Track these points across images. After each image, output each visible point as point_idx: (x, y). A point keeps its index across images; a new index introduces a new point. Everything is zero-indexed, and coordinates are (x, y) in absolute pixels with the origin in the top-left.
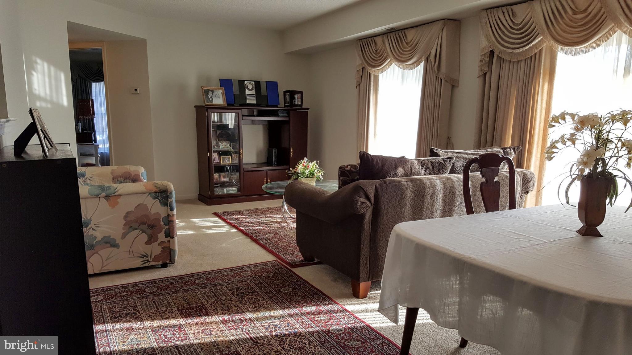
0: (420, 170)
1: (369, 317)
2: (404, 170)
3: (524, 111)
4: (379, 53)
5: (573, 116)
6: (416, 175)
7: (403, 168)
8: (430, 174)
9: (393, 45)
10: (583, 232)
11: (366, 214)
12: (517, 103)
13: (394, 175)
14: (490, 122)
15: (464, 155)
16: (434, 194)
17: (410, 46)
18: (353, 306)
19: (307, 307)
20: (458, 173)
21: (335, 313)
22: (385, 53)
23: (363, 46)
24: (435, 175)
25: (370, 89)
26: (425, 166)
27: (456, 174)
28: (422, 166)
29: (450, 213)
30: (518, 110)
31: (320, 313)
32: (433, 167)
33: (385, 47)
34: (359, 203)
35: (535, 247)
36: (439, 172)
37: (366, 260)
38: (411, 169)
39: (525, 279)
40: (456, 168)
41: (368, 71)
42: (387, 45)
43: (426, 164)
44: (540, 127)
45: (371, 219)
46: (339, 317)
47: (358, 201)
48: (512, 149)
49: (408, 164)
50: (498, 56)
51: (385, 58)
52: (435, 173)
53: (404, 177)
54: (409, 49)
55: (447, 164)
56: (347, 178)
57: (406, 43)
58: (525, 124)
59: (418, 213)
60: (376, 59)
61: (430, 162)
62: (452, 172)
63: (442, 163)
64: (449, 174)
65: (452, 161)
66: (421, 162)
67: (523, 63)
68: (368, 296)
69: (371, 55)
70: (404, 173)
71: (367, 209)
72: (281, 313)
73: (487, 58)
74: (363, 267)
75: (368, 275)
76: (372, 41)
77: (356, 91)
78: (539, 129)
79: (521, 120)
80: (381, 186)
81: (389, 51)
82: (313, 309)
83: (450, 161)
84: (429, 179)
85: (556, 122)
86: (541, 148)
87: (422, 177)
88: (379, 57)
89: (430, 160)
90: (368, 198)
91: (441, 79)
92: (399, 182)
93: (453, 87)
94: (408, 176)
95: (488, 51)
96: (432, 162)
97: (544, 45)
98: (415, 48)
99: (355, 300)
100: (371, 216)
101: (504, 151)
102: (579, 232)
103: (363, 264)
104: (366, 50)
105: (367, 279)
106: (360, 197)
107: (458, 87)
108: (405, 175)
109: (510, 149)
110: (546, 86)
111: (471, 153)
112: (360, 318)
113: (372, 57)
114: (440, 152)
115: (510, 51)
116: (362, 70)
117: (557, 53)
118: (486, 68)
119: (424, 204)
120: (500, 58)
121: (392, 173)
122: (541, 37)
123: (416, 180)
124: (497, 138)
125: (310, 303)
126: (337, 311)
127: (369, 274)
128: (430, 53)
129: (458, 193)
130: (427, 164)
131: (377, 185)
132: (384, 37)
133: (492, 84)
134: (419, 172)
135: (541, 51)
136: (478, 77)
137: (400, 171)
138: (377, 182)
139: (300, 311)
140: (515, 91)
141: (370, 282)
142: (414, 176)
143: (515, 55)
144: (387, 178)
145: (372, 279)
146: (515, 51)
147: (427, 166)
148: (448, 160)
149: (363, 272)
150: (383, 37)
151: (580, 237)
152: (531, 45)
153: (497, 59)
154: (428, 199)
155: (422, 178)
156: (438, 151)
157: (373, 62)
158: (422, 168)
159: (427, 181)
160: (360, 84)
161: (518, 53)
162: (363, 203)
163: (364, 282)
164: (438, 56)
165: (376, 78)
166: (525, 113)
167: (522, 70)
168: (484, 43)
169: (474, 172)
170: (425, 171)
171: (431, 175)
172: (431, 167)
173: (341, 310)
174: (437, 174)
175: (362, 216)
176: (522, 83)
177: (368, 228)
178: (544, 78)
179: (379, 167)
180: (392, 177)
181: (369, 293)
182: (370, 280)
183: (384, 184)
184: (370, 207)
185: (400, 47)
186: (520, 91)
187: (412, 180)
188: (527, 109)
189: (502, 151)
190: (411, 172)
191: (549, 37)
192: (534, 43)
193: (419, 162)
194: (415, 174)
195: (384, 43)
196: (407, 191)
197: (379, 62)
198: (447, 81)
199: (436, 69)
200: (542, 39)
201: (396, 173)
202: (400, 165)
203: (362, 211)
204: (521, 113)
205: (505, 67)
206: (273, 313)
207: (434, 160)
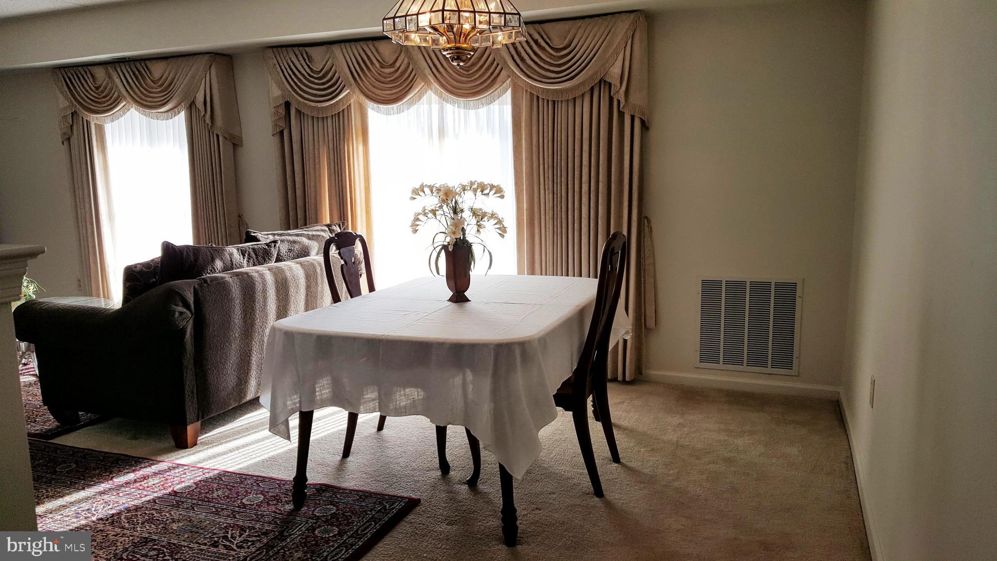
0: (242, 261)
1: (217, 463)
2: (224, 263)
3: (340, 179)
4: (103, 92)
5: (431, 188)
6: (239, 268)
7: (222, 259)
8: (254, 265)
9: (128, 82)
10: (455, 299)
11: (187, 327)
12: (329, 168)
13: (211, 271)
14: (299, 192)
15: (287, 237)
16: (266, 290)
17: (160, 86)
18: (186, 458)
19: (118, 477)
20: (284, 260)
21: (168, 471)
22: (115, 92)
23: (69, 79)
24: (260, 265)
25: (92, 146)
26: (246, 255)
27: (282, 261)
28: (244, 256)
29: (286, 311)
30: (333, 177)
31: (145, 478)
32: (256, 255)
33: (113, 82)
34: (177, 314)
35: (427, 317)
36: (264, 261)
37: (193, 393)
38: (231, 261)
39: (441, 341)
40: (282, 254)
41: (83, 118)
42: (118, 81)
43: (247, 252)
44: (360, 197)
45: (193, 334)
46: (177, 475)
47: (174, 311)
48: (337, 226)
49: (226, 254)
50: (296, 109)
51: (116, 100)
52: (260, 264)
53: (224, 271)
54: (158, 90)
55: (272, 249)
56: (139, 283)
57: (152, 81)
58: (344, 195)
59: (250, 318)
60: (99, 101)
61: (252, 248)
62: (278, 260)
63: (266, 249)
64: (275, 262)
65: (277, 245)
66: (241, 250)
67: (329, 120)
68: (198, 442)
69: (87, 94)
70: (224, 267)
71: (187, 321)
72: (84, 494)
73: (282, 111)
74: (190, 403)
75: (197, 413)
76: (86, 73)
77: (64, 148)
78: (361, 200)
79: (337, 190)
80: (200, 286)
81: (123, 90)
82: (131, 476)
83: (275, 246)
84: (257, 272)
85: (417, 194)
86: (365, 222)
87: (245, 269)
88: (104, 97)
89: (251, 246)
90: (186, 305)
91: (218, 136)
92: (223, 278)
93: (235, 146)
94: (229, 271)
95: (282, 101)
96: (254, 249)
97: (352, 101)
98: (168, 91)
99: (182, 453)
100: (193, 330)
101: (329, 229)
102: (450, 300)
103: (188, 400)
104: (76, 85)
105: (195, 419)
106: (176, 306)
107: (242, 145)
108: (225, 269)
109: (335, 226)
110: (361, 148)
111: (295, 234)
112: (206, 467)
113: (89, 96)
114: (259, 235)
115: (313, 104)
116: (72, 117)
117: (368, 111)
118: (282, 124)
119: (255, 304)
120: (299, 112)
121: (209, 268)
122: (348, 91)
123: (241, 274)
124: (310, 213)
125: (120, 471)
126: (169, 469)
127: (198, 411)
128: (195, 97)
129: (292, 285)
130: (249, 252)
131: (196, 286)
132: (109, 68)
133: (294, 145)
134: (241, 263)
135: (349, 106)
136: (273, 135)
137: (219, 264)
138: (195, 282)
139: (113, 484)
140: (324, 153)
141: (199, 423)
142: (236, 269)
143: (318, 109)
144: (203, 276)
145: (203, 417)
146: (319, 105)
147: (249, 255)
148: (273, 244)
149: (189, 411)
150: (107, 68)
151: (454, 305)
152: (337, 99)
153: (296, 112)
154: (259, 296)
155: (248, 271)
156: (256, 234)
157: (92, 105)
158: (244, 258)
159: (255, 275)
160: (69, 139)
161: (323, 107)
162: (181, 313)
163: (193, 423)
164: (209, 103)
165: (100, 129)
166: (342, 181)
167: (330, 130)
168: (276, 92)
169: (302, 257)
170: (248, 262)
171: (256, 266)
172: (254, 256)
173: (174, 466)
174: (262, 264)
175: (183, 331)
176: (332, 145)
177: (190, 347)
178: (357, 140)
179: (191, 262)
180: (210, 273)
181: (199, 438)
182: (200, 419)
183: (204, 283)
184: (190, 318)
185: (141, 85)
186: (332, 155)
187: (237, 275)
188: (343, 175)
189: (327, 229)
190: (232, 264)
191: (357, 91)
192: (340, 97)
193: (238, 250)
194: (237, 267)
195: (110, 77)
196: (233, 289)
197: (105, 105)
198: (226, 138)
199: (208, 121)
200: (348, 93)
201: (214, 268)
202: (217, 257)
203: (182, 324)
204: (337, 181)
205: (308, 124)
206: (68, 499)
207: (256, 247)
